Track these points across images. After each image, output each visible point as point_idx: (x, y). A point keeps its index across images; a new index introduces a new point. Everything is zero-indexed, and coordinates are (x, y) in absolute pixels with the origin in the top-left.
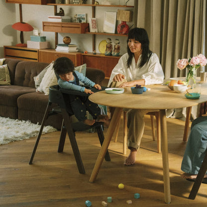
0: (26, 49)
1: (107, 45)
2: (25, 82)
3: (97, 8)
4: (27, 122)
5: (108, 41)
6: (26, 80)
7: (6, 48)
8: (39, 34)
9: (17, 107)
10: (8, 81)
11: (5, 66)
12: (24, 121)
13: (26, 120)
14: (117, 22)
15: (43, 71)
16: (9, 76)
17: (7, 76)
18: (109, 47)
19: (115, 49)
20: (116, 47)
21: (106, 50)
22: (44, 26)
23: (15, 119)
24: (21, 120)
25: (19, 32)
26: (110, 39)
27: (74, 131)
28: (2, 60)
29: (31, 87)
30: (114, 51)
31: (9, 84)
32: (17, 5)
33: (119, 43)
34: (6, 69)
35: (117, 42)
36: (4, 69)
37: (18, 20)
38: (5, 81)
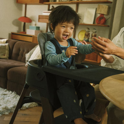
0: (25, 34)
1: (85, 33)
2: (19, 58)
4: (13, 93)
5: (87, 30)
6: (20, 56)
7: (13, 34)
8: (35, 25)
9: (7, 78)
10: (6, 56)
11: (7, 44)
12: (11, 92)
13: (12, 91)
15: (33, 50)
16: (8, 52)
17: (7, 52)
18: (87, 35)
19: (92, 36)
20: (93, 35)
21: (85, 37)
22: (39, 18)
23: (5, 89)
24: (9, 90)
25: (23, 23)
26: (89, 29)
28: (6, 40)
29: (23, 62)
30: (91, 38)
31: (7, 58)
33: (96, 32)
34: (7, 47)
35: (95, 31)
37: (23, 15)
38: (4, 55)
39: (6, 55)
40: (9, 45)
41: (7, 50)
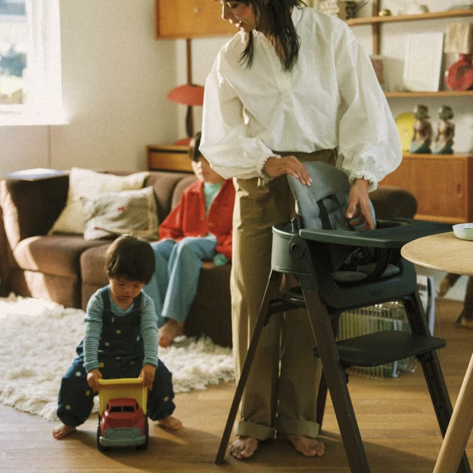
1: (414, 126)
3: (385, 28)
7: (152, 150)
10: (152, 230)
11: (148, 191)
14: (445, 57)
17: (152, 217)
20: (444, 128)
21: (414, 139)
25: (182, 109)
27: (345, 365)
28: (141, 176)
30: (437, 139)
32: (181, 44)
34: (151, 202)
35: (447, 114)
36: (144, 199)
37: (182, 80)
38: (146, 229)
39: (151, 226)
40: (155, 194)
41: (152, 209)
